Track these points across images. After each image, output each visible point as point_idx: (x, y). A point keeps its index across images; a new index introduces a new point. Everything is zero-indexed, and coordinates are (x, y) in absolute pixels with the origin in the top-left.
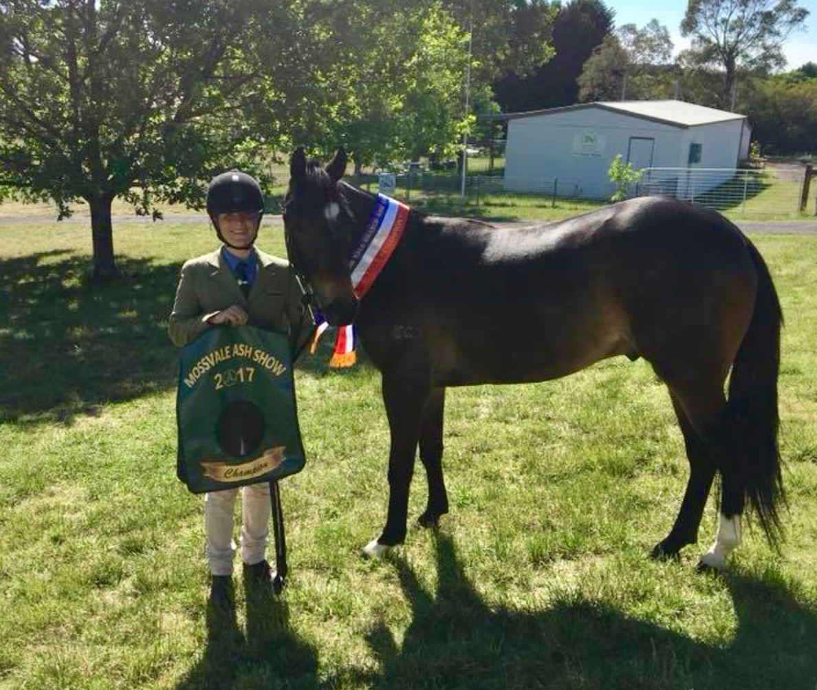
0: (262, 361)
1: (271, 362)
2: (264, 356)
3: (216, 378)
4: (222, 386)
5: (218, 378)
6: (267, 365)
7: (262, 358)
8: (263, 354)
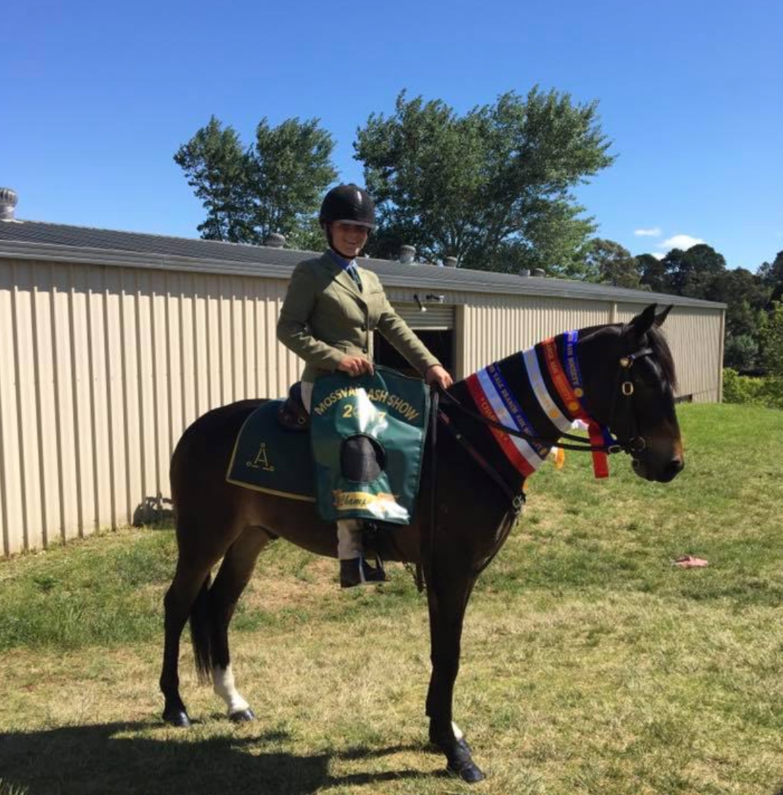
0: (396, 406)
1: (405, 407)
2: (399, 401)
3: (346, 407)
4: (350, 416)
5: (348, 409)
6: (400, 410)
7: (396, 402)
8: (398, 399)
